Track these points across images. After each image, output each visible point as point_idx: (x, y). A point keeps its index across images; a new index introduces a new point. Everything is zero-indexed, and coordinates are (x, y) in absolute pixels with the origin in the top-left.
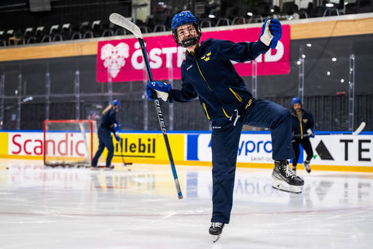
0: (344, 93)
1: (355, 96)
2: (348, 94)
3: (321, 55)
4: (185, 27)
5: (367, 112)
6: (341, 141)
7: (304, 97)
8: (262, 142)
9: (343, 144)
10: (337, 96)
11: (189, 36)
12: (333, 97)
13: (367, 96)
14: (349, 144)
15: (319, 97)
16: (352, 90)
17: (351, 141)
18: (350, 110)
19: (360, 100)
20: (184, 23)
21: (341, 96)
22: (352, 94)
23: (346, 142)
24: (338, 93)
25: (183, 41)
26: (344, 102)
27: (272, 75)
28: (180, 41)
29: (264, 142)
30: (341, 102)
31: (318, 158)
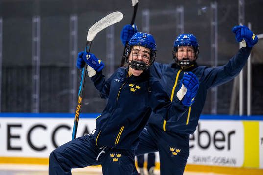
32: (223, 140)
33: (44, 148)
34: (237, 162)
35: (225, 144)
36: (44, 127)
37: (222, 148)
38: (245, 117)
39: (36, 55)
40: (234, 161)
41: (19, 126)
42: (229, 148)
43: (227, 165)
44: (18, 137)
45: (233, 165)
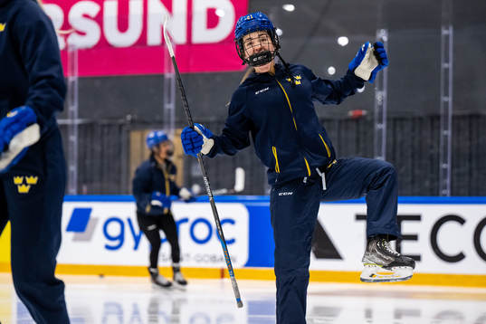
0: (364, 112)
1: (388, 119)
2: (372, 114)
3: (315, 29)
4: (254, 35)
5: (413, 156)
6: (359, 218)
8: (185, 220)
9: (363, 224)
10: (348, 120)
11: (261, 49)
12: (340, 122)
13: (414, 119)
16: (381, 107)
18: (376, 150)
19: (398, 129)
20: (253, 30)
21: (357, 120)
22: (381, 113)
24: (351, 113)
25: (252, 57)
26: (365, 133)
27: (207, 72)
28: (247, 57)
29: (192, 220)
30: (358, 132)
33: (460, 257)
36: (461, 221)
39: (446, 95)
41: (417, 218)
44: (414, 238)
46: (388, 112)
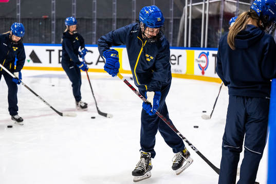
0: (47, 17)
1: (56, 19)
2: (50, 17)
6: (47, 50)
7: (21, 19)
9: (48, 52)
10: (42, 19)
12: (40, 19)
14: (52, 52)
15: (31, 19)
16: (53, 16)
17: (53, 50)
18: (52, 30)
21: (46, 19)
23: (50, 51)
24: (43, 17)
31: (31, 61)
32: (175, 60)
34: (183, 71)
35: (176, 62)
37: (175, 64)
38: (187, 48)
40: (181, 71)
42: (178, 64)
43: (177, 73)
45: (180, 73)
46: (56, 17)
